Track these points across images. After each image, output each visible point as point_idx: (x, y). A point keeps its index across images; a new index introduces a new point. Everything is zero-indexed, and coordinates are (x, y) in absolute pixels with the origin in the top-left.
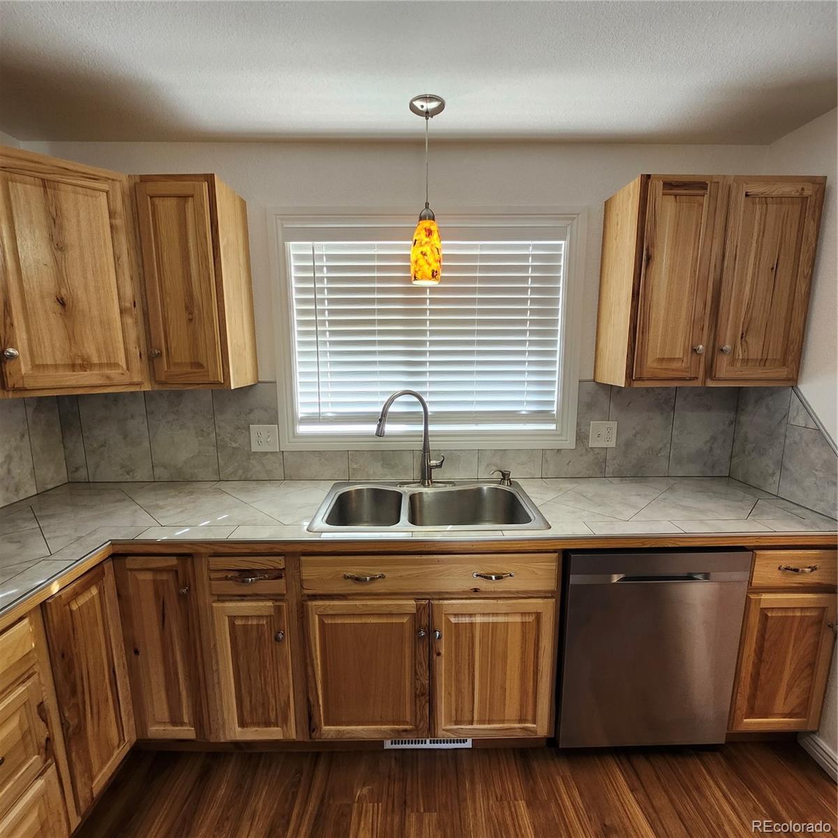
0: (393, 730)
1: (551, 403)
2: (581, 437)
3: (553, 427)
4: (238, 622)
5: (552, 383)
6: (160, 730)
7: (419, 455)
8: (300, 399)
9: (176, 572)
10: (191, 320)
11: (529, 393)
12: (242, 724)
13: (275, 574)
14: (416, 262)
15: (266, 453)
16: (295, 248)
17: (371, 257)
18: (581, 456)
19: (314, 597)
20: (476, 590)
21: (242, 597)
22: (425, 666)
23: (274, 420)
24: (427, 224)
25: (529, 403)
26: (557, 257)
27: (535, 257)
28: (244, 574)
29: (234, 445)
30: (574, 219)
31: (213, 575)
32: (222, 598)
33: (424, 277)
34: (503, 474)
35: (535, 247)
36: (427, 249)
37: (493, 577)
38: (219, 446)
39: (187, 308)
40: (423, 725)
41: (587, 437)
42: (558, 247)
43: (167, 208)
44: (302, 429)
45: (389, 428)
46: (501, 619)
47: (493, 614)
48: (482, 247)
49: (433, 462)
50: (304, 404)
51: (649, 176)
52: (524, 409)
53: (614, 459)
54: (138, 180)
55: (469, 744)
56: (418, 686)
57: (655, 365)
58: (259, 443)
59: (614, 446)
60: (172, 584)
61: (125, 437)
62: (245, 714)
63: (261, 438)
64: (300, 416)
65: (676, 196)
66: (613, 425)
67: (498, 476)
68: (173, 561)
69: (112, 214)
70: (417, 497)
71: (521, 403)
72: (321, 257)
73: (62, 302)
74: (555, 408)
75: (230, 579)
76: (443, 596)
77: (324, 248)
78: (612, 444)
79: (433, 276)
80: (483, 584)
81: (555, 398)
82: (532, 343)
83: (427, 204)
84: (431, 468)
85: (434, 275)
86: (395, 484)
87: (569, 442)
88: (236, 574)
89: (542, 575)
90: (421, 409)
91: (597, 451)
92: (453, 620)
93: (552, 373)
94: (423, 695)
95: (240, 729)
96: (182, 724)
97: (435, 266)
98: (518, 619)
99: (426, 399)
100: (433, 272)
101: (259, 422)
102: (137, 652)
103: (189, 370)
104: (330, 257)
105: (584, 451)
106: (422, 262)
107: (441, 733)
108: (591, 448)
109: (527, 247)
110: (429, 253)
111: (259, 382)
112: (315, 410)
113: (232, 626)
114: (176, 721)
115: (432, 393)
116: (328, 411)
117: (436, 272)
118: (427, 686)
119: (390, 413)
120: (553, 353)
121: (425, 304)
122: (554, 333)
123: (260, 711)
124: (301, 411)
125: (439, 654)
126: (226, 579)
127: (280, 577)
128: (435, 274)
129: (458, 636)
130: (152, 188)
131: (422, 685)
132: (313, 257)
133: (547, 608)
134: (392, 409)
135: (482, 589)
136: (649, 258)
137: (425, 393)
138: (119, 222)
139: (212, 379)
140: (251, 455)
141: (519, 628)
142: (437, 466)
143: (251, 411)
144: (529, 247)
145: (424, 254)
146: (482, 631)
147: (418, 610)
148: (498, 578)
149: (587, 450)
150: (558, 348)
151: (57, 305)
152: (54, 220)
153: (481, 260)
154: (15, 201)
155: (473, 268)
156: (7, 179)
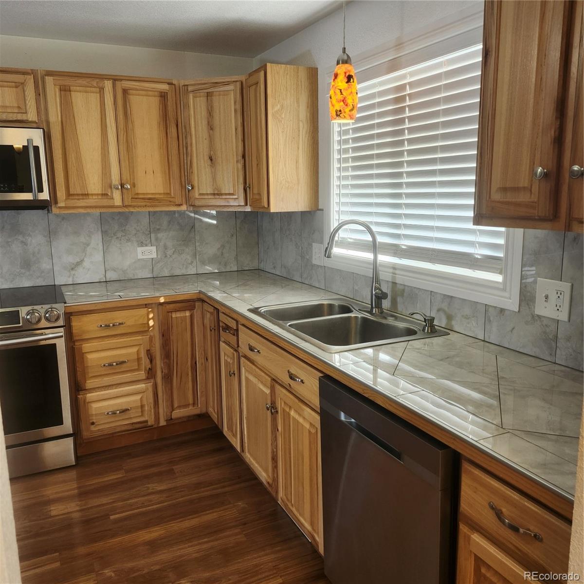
2: (527, 297)
3: (500, 278)
10: (257, 165)
12: (227, 427)
13: (233, 331)
15: (319, 266)
18: (526, 321)
20: (290, 385)
21: (226, 342)
25: (481, 244)
29: (308, 257)
38: (302, 257)
40: (274, 485)
41: (533, 298)
43: (252, 92)
58: (316, 257)
59: (566, 320)
63: (316, 254)
69: (235, 104)
73: (211, 158)
78: (565, 316)
79: (337, 115)
87: (512, 303)
91: (545, 322)
98: (308, 426)
100: (336, 111)
103: (257, 197)
105: (530, 317)
108: (538, 316)
113: (224, 358)
117: (340, 111)
125: (278, 430)
126: (222, 327)
127: (234, 335)
128: (339, 113)
130: (248, 82)
138: (238, 107)
140: (313, 266)
146: (293, 424)
147: (271, 387)
149: (533, 317)
151: (209, 161)
152: (210, 113)
153: (446, 79)
154: (196, 108)
155: (437, 90)
156: (194, 97)
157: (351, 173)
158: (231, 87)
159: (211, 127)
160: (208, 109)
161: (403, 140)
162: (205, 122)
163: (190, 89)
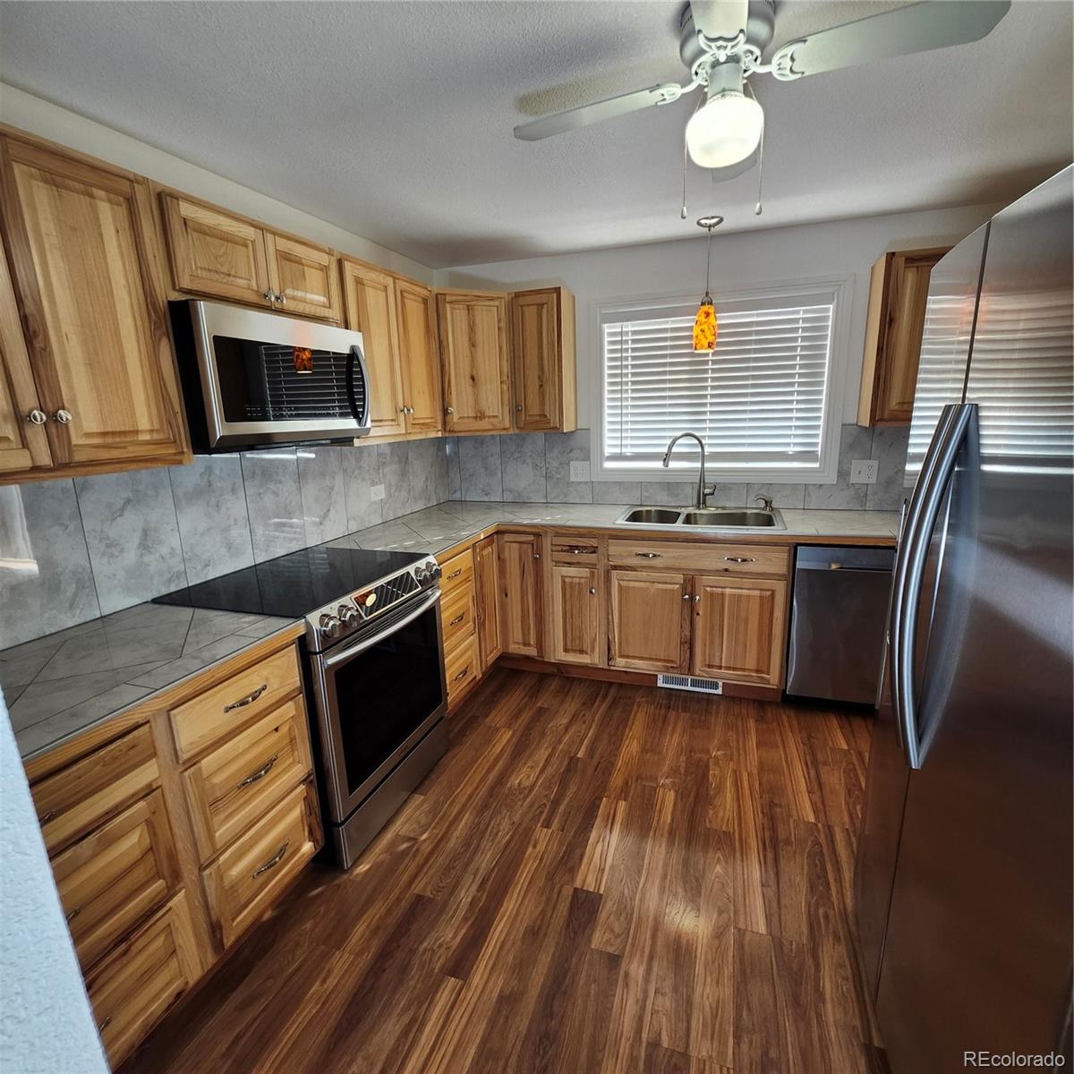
0: (664, 666)
1: (815, 444)
2: (843, 474)
3: (816, 465)
4: (567, 580)
5: (817, 427)
6: (515, 648)
7: (696, 486)
8: (607, 442)
9: (533, 544)
10: (541, 386)
11: (796, 436)
12: (566, 650)
13: (592, 550)
14: (697, 337)
15: (581, 482)
16: (608, 328)
17: (665, 330)
18: (842, 490)
19: (615, 568)
20: (726, 570)
21: (570, 564)
22: (688, 623)
23: (587, 458)
24: (706, 308)
25: (795, 444)
26: (825, 319)
27: (805, 320)
28: (572, 548)
29: (558, 476)
30: (841, 285)
31: (554, 548)
32: (558, 563)
33: (702, 348)
34: (766, 502)
35: (805, 312)
36: (705, 327)
37: (739, 560)
38: (547, 477)
39: (539, 378)
40: (686, 665)
41: (848, 474)
42: (828, 310)
43: (531, 313)
44: (608, 465)
45: (673, 465)
46: (745, 592)
47: (739, 588)
48: (758, 315)
49: (707, 491)
50: (610, 446)
51: (893, 254)
52: (791, 450)
53: (875, 493)
54: (513, 295)
55: (719, 691)
56: (683, 636)
57: (897, 408)
58: (576, 474)
59: (875, 482)
60: (530, 551)
61: (486, 469)
62: (568, 643)
63: (577, 471)
64: (607, 455)
65: (918, 267)
66: (875, 463)
67: (762, 504)
68: (531, 538)
69: (499, 321)
70: (693, 517)
71: (788, 444)
72: (627, 333)
73: (473, 378)
74: (819, 449)
75: (564, 551)
76: (702, 572)
77: (629, 327)
78: (873, 480)
80: (731, 566)
81: (819, 440)
82: (799, 393)
83: (707, 293)
84: (705, 495)
85: (710, 345)
86: (677, 507)
87: (831, 478)
88: (568, 548)
89: (776, 562)
90: (699, 450)
91: (857, 487)
92: (708, 589)
93: (817, 418)
94: (686, 643)
95: (563, 653)
96: (529, 645)
97: (711, 339)
98: (757, 593)
99: (704, 442)
100: (709, 343)
101: (576, 459)
102: (506, 595)
103: (538, 418)
104: (635, 333)
105: (845, 486)
106: (701, 337)
107: (697, 672)
108: (852, 484)
109: (798, 312)
110: (706, 330)
111: (577, 430)
112: (618, 450)
113: (564, 582)
114: (526, 644)
115: (710, 437)
116: (628, 451)
117: (712, 343)
118: (689, 637)
119: (674, 453)
120: (819, 401)
121: (708, 364)
122: (821, 383)
123: (577, 642)
124: (608, 451)
125: (698, 614)
126: (562, 551)
127: (594, 552)
129: (712, 602)
130: (522, 300)
131: (686, 636)
132: (621, 333)
133: (780, 588)
134: (675, 450)
135: (731, 569)
136: (891, 320)
137: (704, 437)
138: (503, 325)
139: (552, 425)
140: (569, 484)
141: (758, 600)
142: (710, 494)
143: (571, 450)
144: (801, 312)
145: (703, 331)
146: (730, 600)
147: (685, 581)
148: (744, 560)
149: (848, 485)
150: (824, 397)
151: (471, 381)
152: (472, 329)
153: (757, 326)
154: (456, 321)
155: (749, 333)
156: (452, 309)
157: (630, 403)
158: (496, 303)
159: (473, 345)
160: (469, 325)
161: (708, 369)
162: (466, 339)
163: (448, 298)
